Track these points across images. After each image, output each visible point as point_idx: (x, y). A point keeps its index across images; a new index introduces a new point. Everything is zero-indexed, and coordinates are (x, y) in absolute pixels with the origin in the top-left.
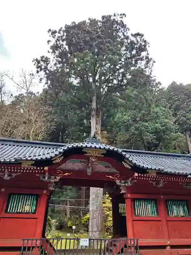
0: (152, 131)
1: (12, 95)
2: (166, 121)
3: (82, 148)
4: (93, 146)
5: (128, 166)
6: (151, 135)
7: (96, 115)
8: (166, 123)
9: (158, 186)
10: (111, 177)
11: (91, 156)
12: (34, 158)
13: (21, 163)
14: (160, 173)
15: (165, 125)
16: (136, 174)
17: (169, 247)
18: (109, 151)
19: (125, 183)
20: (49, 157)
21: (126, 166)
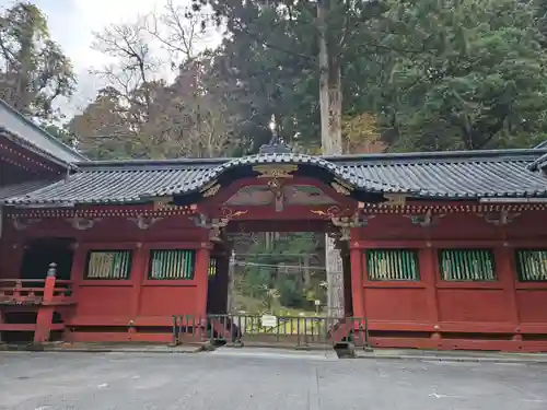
0: (479, 96)
1: (173, 64)
2: (519, 62)
3: (249, 166)
4: (279, 159)
5: (343, 191)
6: (475, 106)
7: (329, 82)
8: (518, 67)
9: (422, 224)
10: (321, 212)
11: (270, 179)
12: (171, 192)
13: (152, 202)
14: (414, 199)
15: (514, 75)
16: (361, 205)
17: (436, 335)
18: (301, 165)
19: (349, 222)
20: (193, 187)
21: (340, 190)
